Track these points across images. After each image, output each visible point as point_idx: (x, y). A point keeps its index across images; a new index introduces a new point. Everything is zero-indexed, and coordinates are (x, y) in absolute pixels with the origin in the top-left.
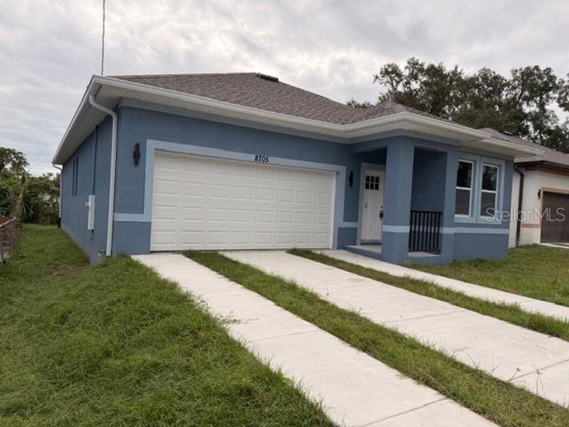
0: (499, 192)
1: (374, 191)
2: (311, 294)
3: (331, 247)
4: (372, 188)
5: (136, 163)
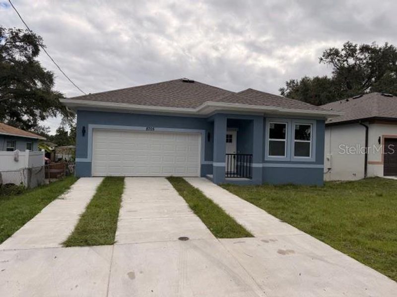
0: (312, 142)
3: (199, 176)
4: (229, 142)
5: (84, 135)
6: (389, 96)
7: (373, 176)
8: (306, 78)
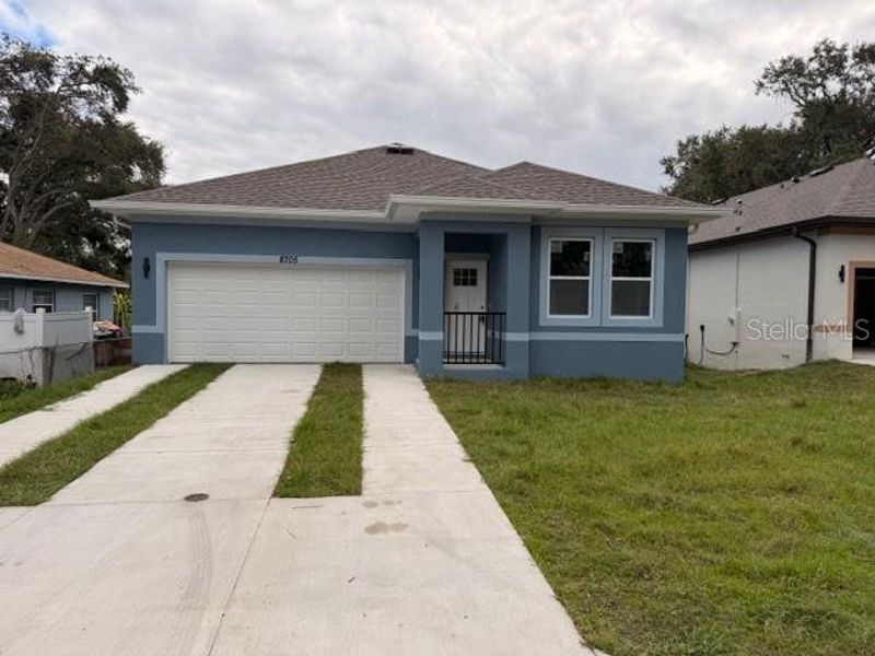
0: (656, 279)
1: (468, 288)
3: (402, 361)
4: (465, 284)
5: (146, 276)
7: (826, 359)
8: (726, 130)
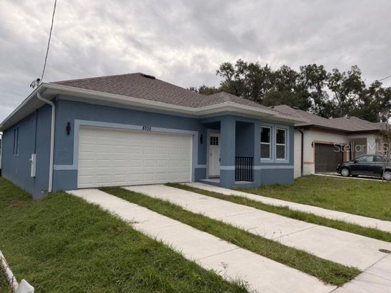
0: (286, 145)
1: (215, 146)
2: (178, 206)
3: (191, 181)
4: (214, 144)
5: (68, 133)
6: (296, 109)
